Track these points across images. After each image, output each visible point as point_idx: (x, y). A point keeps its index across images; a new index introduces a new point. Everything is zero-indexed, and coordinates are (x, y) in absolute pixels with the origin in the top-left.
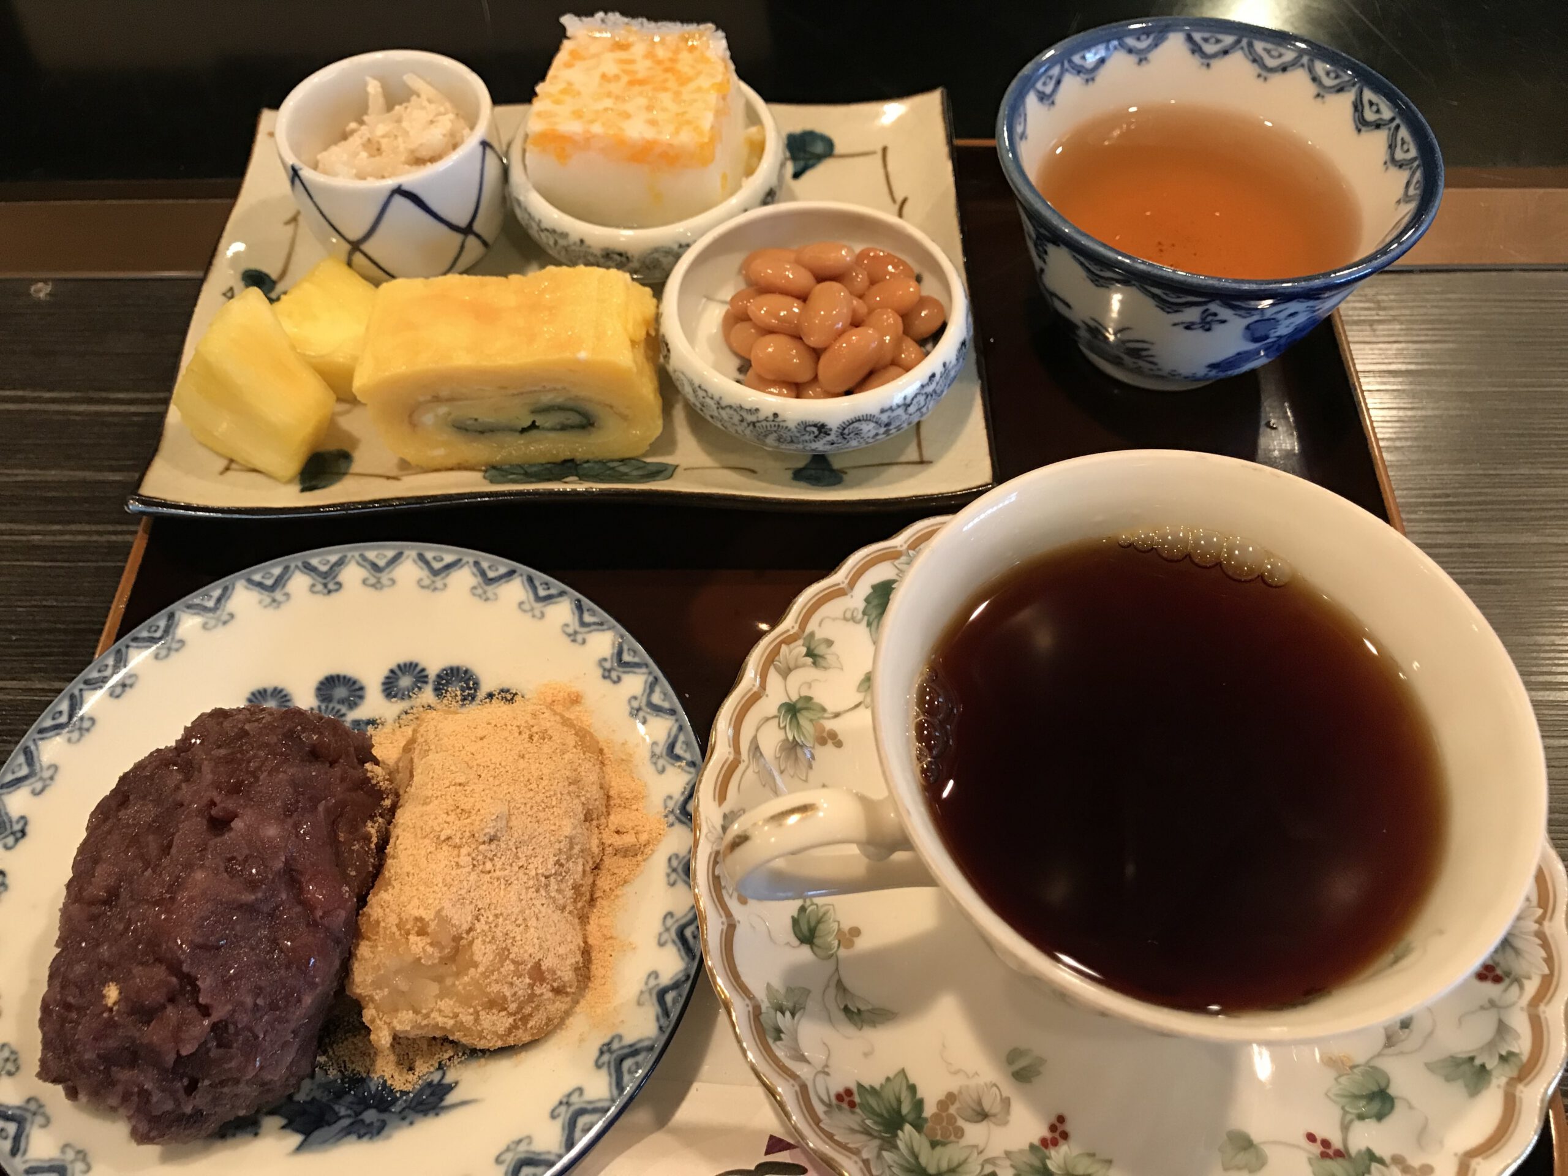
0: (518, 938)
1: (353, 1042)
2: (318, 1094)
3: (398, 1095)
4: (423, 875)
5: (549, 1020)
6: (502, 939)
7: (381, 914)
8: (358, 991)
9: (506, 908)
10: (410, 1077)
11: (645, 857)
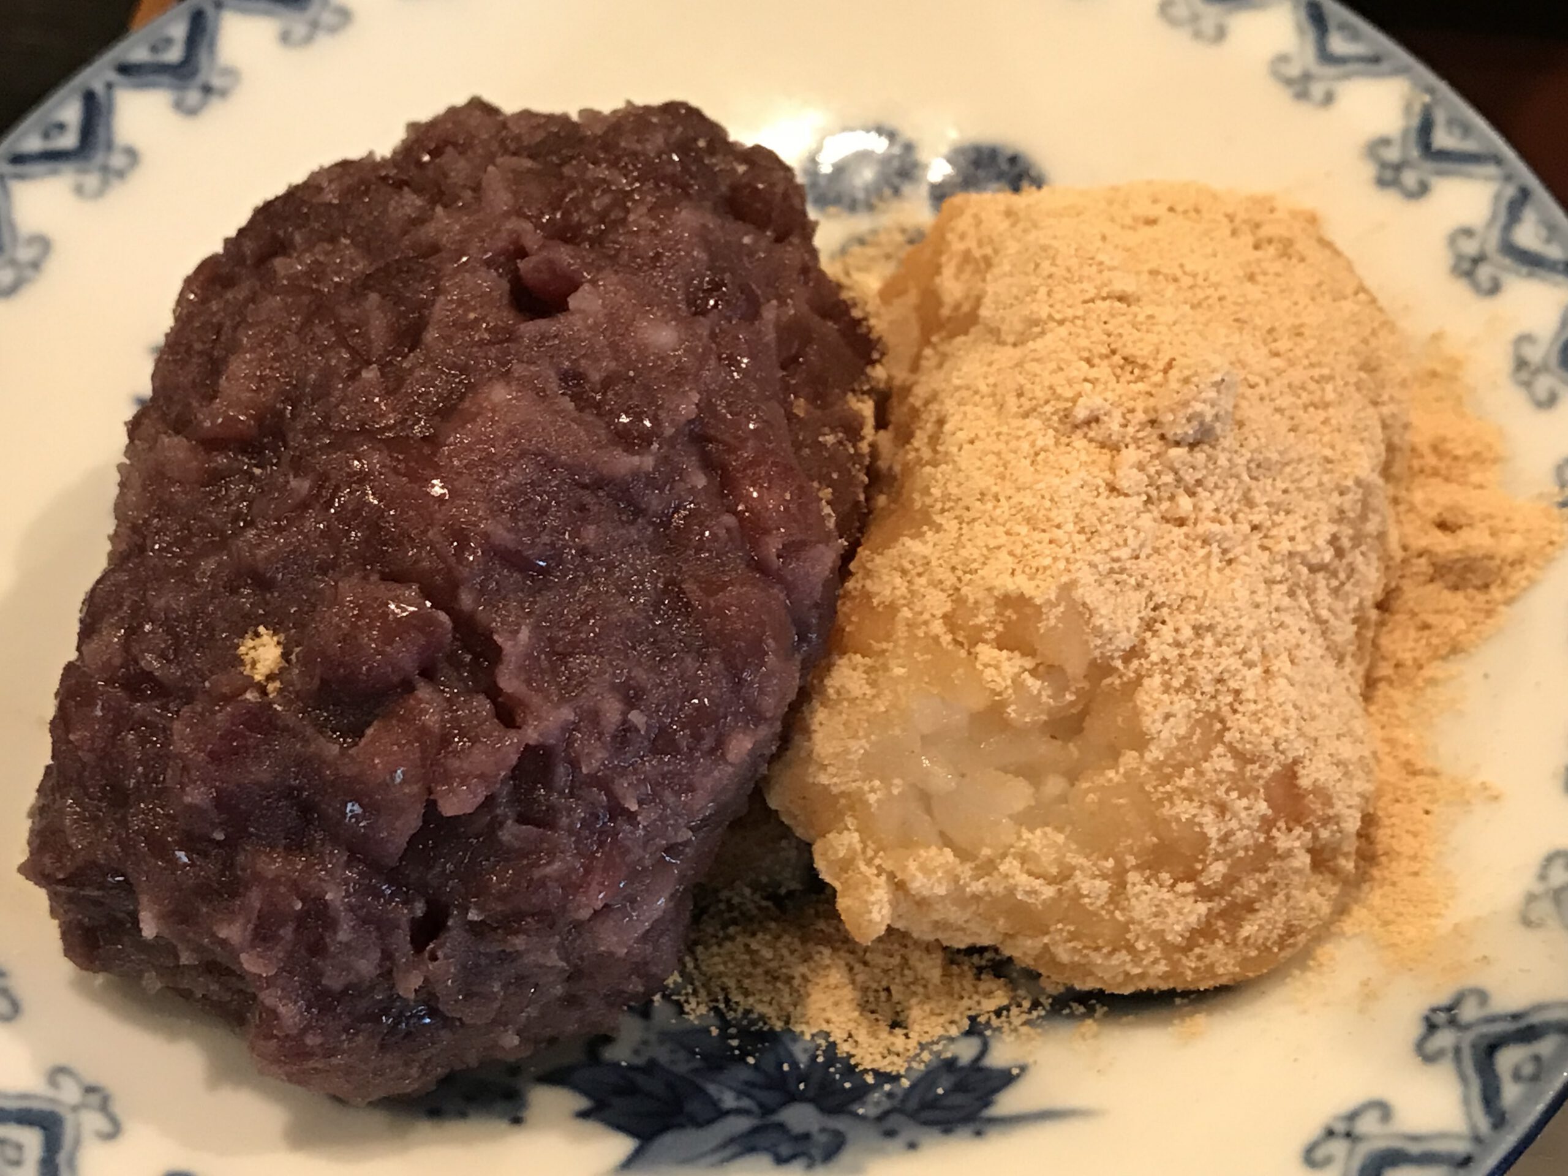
0: (1249, 694)
1: (747, 946)
2: (662, 1054)
3: (870, 1079)
4: (1028, 500)
5: (1291, 931)
6: (1209, 689)
7: (903, 590)
8: (823, 779)
9: (1224, 615)
10: (898, 1041)
11: (1510, 592)
